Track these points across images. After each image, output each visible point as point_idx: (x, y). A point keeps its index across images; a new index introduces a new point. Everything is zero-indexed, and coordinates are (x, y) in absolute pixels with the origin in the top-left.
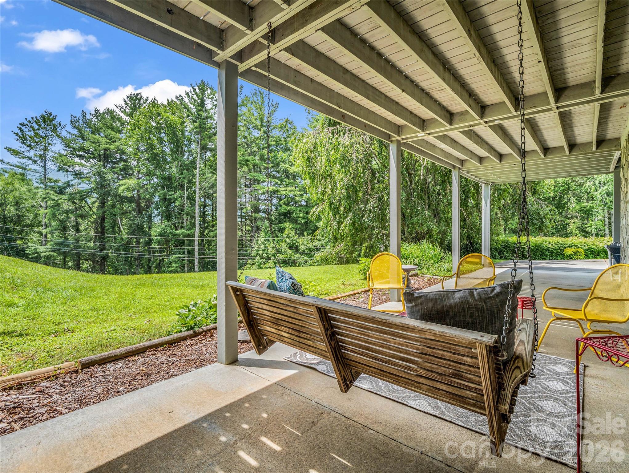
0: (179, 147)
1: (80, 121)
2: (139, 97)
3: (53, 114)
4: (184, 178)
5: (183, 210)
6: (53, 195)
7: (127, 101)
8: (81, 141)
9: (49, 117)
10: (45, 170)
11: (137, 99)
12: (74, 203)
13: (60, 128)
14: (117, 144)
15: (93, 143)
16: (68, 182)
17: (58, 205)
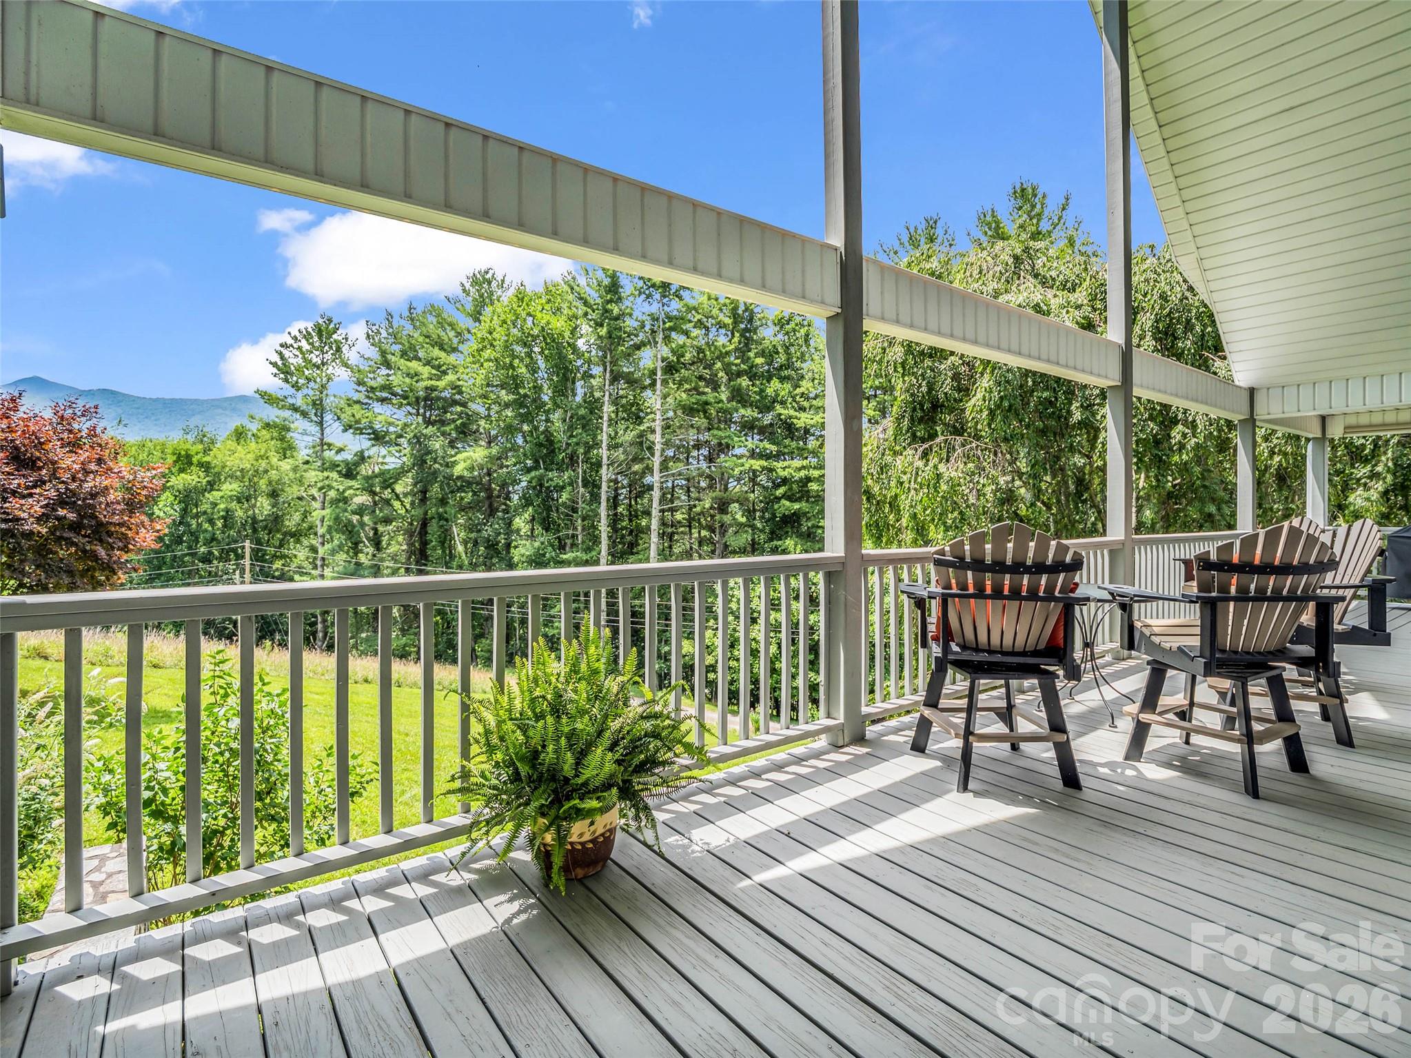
0: (567, 380)
1: (383, 331)
2: (489, 276)
3: (335, 321)
4: (577, 444)
5: (575, 510)
6: (336, 481)
7: (468, 286)
8: (384, 371)
9: (328, 325)
10: (322, 430)
11: (485, 280)
12: (373, 493)
13: (347, 346)
14: (451, 377)
15: (408, 375)
16: (362, 452)
17: (346, 500)
